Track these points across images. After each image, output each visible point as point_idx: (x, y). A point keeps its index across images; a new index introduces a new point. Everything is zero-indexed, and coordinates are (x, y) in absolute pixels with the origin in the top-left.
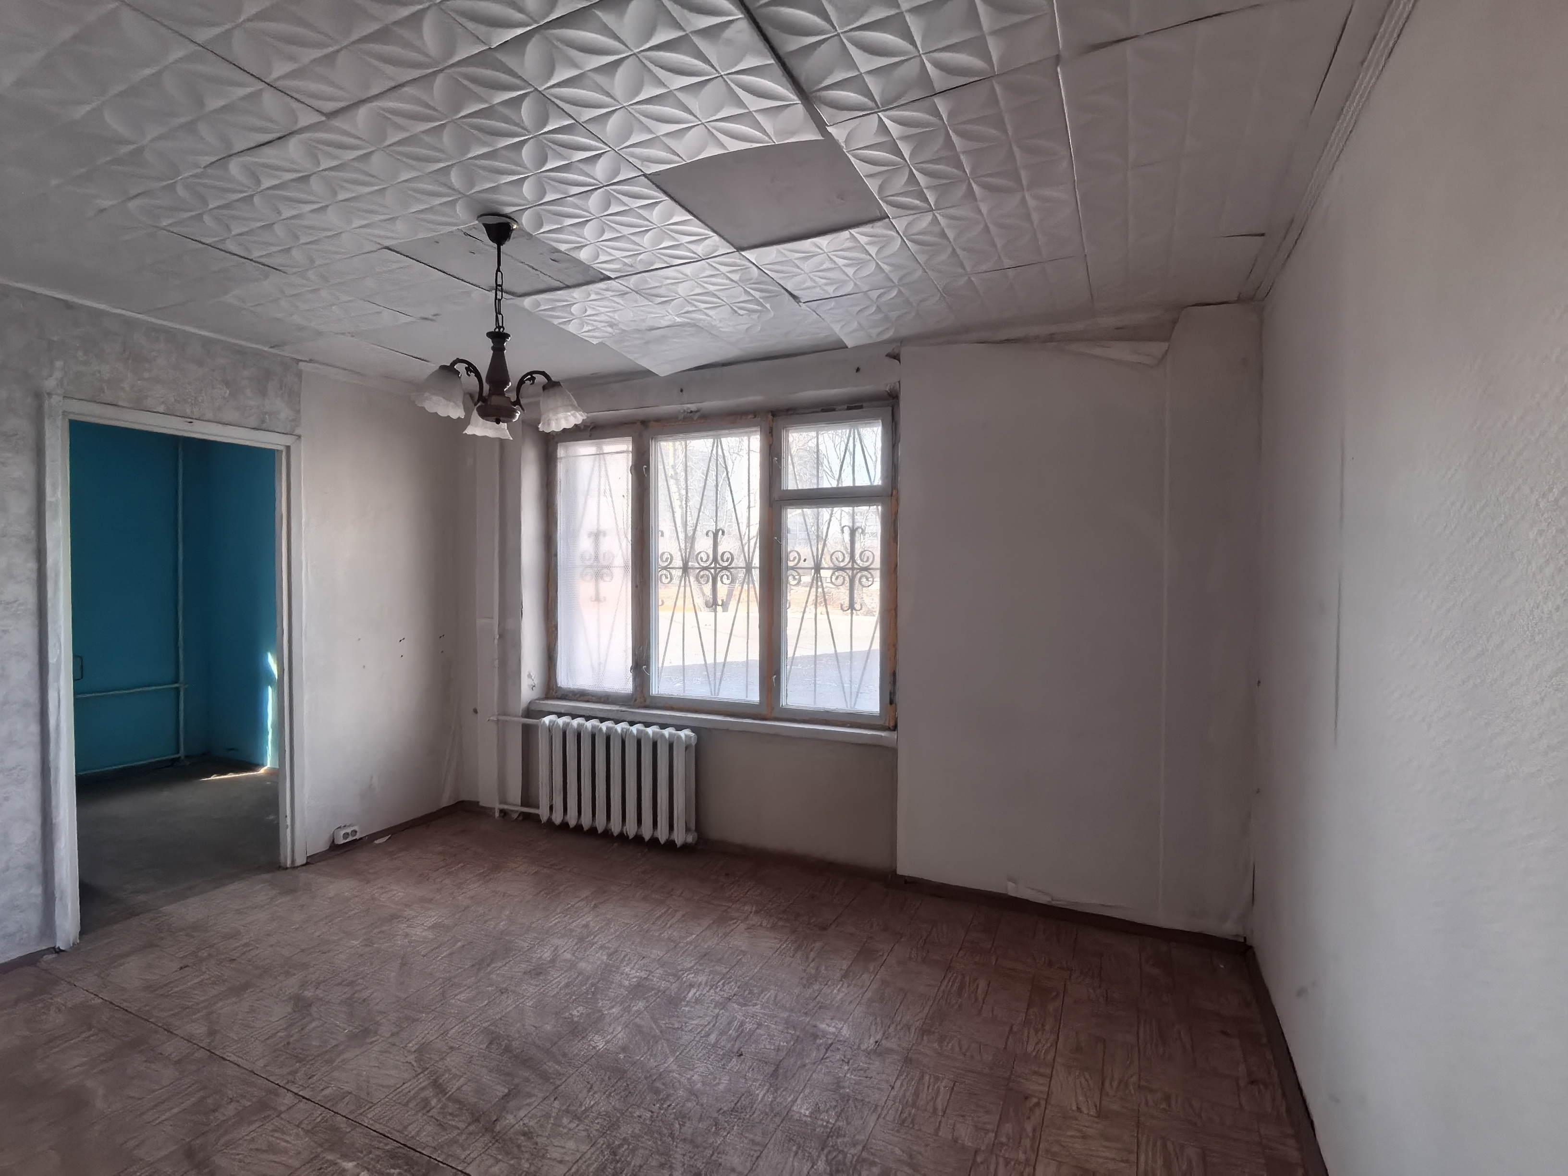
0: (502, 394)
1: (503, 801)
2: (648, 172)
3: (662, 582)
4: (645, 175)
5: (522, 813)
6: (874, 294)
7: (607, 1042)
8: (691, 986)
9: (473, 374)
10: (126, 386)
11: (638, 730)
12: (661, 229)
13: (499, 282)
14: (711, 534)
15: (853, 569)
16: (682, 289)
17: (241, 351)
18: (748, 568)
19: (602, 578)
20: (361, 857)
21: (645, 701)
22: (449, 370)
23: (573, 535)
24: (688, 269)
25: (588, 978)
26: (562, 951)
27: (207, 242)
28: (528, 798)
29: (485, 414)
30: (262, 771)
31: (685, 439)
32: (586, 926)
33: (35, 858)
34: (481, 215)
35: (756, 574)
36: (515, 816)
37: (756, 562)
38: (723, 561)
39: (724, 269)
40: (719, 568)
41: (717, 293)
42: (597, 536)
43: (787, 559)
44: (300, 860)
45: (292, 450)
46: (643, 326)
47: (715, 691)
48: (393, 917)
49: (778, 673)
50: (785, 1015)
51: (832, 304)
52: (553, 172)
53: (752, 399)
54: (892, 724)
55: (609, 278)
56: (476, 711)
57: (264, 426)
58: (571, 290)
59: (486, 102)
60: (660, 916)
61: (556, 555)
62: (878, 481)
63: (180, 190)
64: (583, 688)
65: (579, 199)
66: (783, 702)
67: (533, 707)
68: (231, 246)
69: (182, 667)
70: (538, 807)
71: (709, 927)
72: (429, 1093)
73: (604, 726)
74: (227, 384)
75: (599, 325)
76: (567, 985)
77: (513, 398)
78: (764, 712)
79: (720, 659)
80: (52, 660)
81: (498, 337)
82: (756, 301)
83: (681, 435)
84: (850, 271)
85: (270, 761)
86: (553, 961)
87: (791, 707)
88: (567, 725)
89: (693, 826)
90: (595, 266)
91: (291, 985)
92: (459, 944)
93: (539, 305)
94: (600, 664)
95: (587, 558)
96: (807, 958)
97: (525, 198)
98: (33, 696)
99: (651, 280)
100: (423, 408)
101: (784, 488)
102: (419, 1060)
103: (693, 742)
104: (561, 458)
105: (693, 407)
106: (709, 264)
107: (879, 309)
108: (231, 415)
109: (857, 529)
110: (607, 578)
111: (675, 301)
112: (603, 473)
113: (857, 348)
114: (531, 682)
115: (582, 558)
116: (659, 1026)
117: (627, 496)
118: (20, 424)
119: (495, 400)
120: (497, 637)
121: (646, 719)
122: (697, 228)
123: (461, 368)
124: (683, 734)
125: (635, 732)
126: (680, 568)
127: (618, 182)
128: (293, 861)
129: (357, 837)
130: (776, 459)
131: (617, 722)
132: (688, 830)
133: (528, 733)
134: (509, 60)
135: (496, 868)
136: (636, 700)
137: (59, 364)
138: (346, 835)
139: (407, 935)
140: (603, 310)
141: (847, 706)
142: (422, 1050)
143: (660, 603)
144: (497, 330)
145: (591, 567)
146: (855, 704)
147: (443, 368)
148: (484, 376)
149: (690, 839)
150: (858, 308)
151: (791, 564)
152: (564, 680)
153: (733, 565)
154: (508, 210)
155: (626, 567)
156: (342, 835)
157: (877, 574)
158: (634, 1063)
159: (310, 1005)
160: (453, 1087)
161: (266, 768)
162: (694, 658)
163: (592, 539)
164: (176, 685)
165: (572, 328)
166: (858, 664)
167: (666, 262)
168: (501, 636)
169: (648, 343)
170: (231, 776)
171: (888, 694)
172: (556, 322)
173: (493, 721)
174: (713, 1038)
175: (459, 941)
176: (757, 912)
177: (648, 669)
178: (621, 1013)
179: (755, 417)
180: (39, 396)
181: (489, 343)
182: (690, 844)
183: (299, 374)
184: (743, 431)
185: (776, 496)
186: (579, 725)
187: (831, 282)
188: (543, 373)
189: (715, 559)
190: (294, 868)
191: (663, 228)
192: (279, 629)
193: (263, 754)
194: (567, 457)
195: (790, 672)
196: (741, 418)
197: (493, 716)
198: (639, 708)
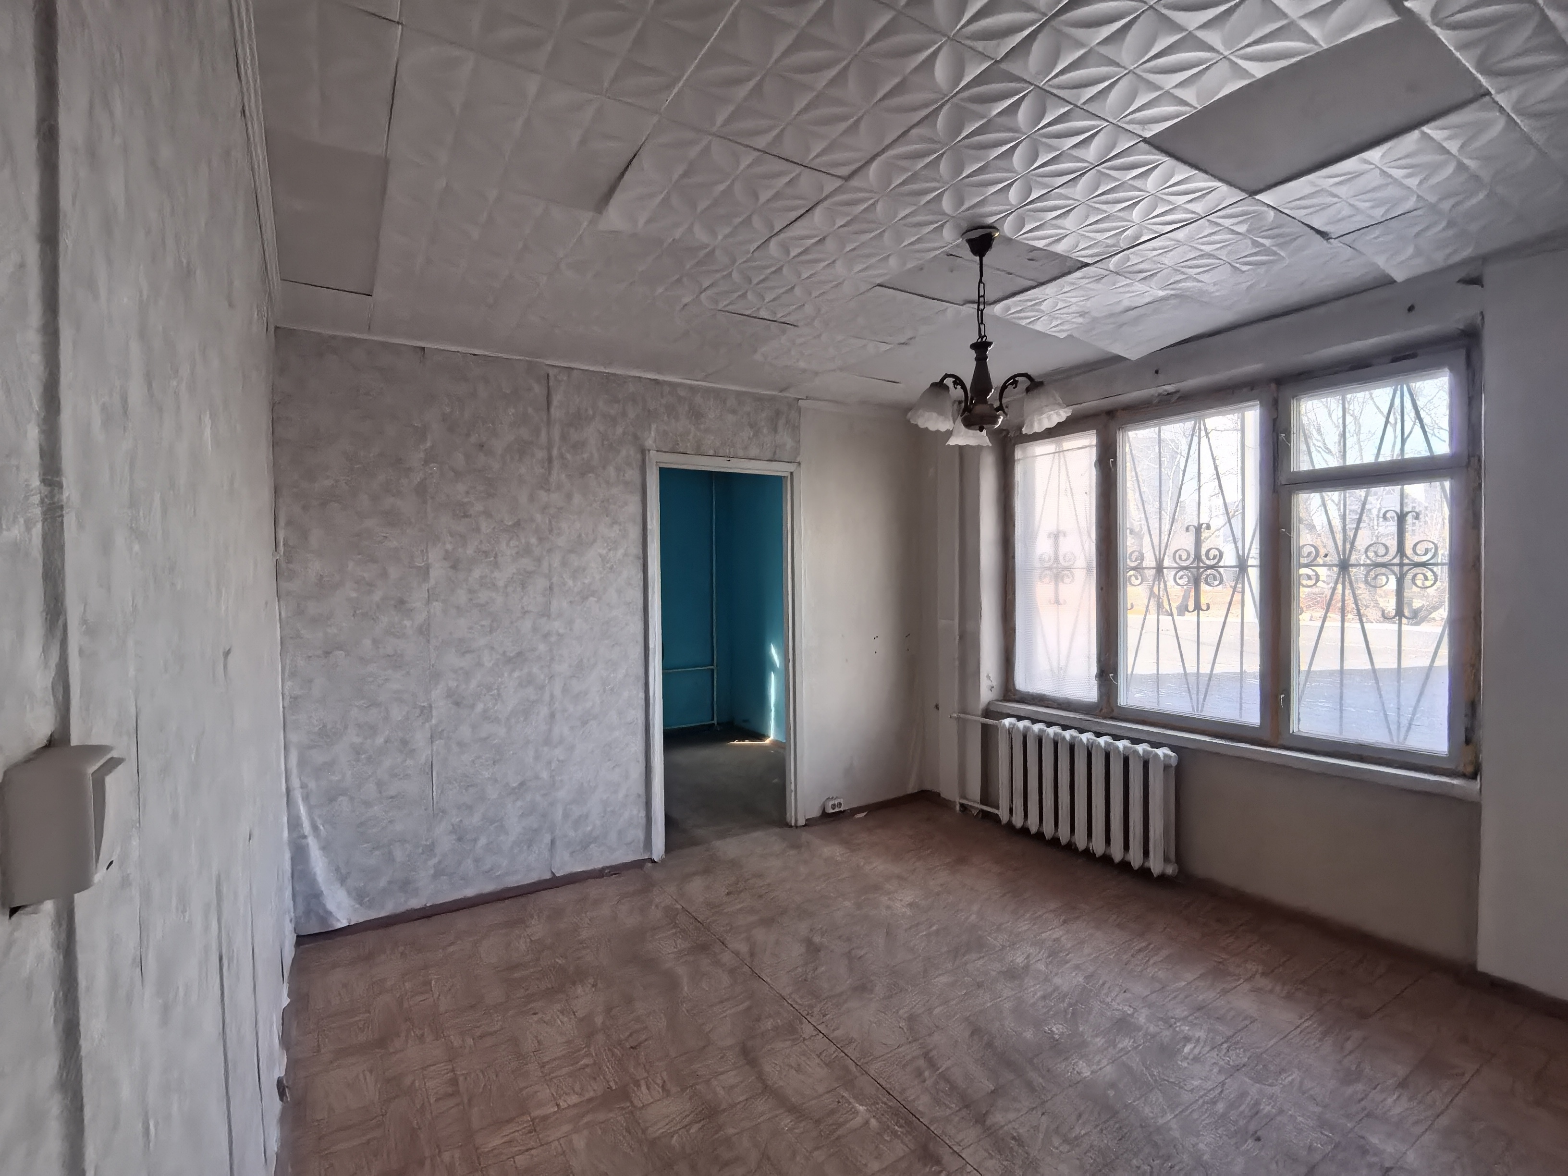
0: (985, 401)
1: (964, 797)
2: (1148, 136)
3: (1131, 584)
4: (1145, 140)
5: (982, 811)
6: (1446, 205)
7: (1092, 1072)
8: (1187, 1039)
9: (959, 387)
10: (691, 437)
11: (1106, 743)
12: (1156, 196)
13: (982, 293)
14: (1192, 529)
15: (1401, 565)
16: (1168, 260)
17: (759, 399)
18: (1242, 566)
19: (1063, 581)
20: (846, 828)
21: (1113, 711)
22: (939, 386)
23: (1031, 537)
24: (1180, 235)
25: (1065, 996)
26: (1034, 960)
27: (747, 314)
28: (987, 796)
29: (969, 423)
30: (767, 742)
31: (1159, 425)
32: (1056, 940)
33: (641, 790)
34: (964, 234)
35: (1254, 574)
36: (975, 812)
37: (1254, 560)
38: (1208, 559)
39: (1227, 222)
40: (1202, 567)
41: (1215, 253)
42: (1056, 536)
43: (1299, 555)
44: (801, 822)
45: (794, 474)
46: (1120, 308)
47: (1198, 707)
48: (876, 888)
49: (1287, 692)
50: (1318, 1109)
51: (1377, 231)
52: (1043, 167)
53: (1251, 368)
54: (1470, 769)
55: (1087, 265)
56: (937, 707)
57: (776, 458)
58: (1044, 287)
59: (983, 117)
60: (1140, 951)
61: (1014, 557)
62: (1442, 447)
63: (735, 275)
64: (1043, 693)
65: (1066, 188)
66: (1294, 728)
67: (992, 708)
68: (763, 314)
69: (715, 652)
70: (998, 808)
71: (1202, 977)
72: (921, 1062)
73: (1068, 734)
74: (751, 426)
75: (1070, 317)
76: (1044, 998)
77: (996, 404)
78: (1266, 736)
79: (1205, 669)
80: (651, 646)
81: (981, 347)
82: (1267, 251)
83: (1155, 421)
84: (1413, 182)
85: (773, 734)
86: (1026, 967)
87: (1303, 735)
88: (1027, 729)
89: (1172, 856)
90: (1073, 256)
91: (803, 928)
92: (934, 928)
93: (1009, 309)
94: (1060, 669)
95: (1047, 559)
96: (1342, 1048)
97: (1011, 204)
98: (641, 671)
99: (1134, 257)
100: (917, 425)
101: (1294, 468)
102: (911, 1029)
103: (1174, 762)
104: (1019, 460)
105: (1170, 388)
106: (1209, 221)
107: (1451, 224)
108: (754, 451)
109: (1408, 513)
110: (1066, 580)
111: (1159, 275)
112: (1063, 469)
113: (1408, 282)
114: (989, 683)
115: (1041, 559)
116: (1152, 1075)
117: (1090, 493)
118: (632, 474)
119: (979, 409)
120: (958, 638)
121: (1114, 732)
122: (1203, 182)
123: (949, 382)
124: (1161, 752)
125: (1103, 744)
126: (1153, 568)
127: (1113, 157)
128: (796, 821)
129: (842, 809)
130: (1283, 435)
131: (1082, 731)
132: (1166, 860)
133: (988, 734)
134: (1013, 67)
135: (962, 861)
136: (1101, 710)
137: (654, 427)
138: (833, 807)
139: (888, 907)
140: (1073, 300)
141: (1392, 740)
142: (912, 1019)
143: (1129, 606)
144: (980, 340)
145: (1050, 568)
146: (1405, 739)
147: (934, 385)
148: (968, 386)
149: (1170, 870)
150: (1418, 229)
151: (1304, 561)
152: (1022, 683)
153: (1221, 564)
154: (991, 220)
155: (1089, 569)
156: (830, 805)
157: (1443, 573)
158: (1126, 1106)
159: (819, 951)
160: (944, 1065)
161: (770, 739)
162: (1171, 666)
163: (1051, 541)
164: (712, 667)
165: (1039, 327)
166: (1410, 690)
167: (1156, 232)
168: (960, 638)
169: (1121, 326)
170: (747, 742)
171: (1463, 730)
172: (1023, 323)
173: (955, 717)
174: (1220, 1107)
175: (934, 924)
176: (1263, 974)
177: (1116, 677)
178: (1105, 1045)
179: (1252, 389)
180: (643, 451)
181: (973, 354)
182: (1169, 876)
183: (799, 410)
184: (1233, 408)
185: (1283, 480)
186: (1041, 730)
187: (1378, 204)
188: (1025, 375)
189: (1198, 557)
190: (797, 827)
191: (1157, 194)
192: (785, 625)
193: (767, 727)
194: (1025, 458)
195: (1303, 691)
196: (1233, 393)
197: (954, 712)
198: (1105, 718)
